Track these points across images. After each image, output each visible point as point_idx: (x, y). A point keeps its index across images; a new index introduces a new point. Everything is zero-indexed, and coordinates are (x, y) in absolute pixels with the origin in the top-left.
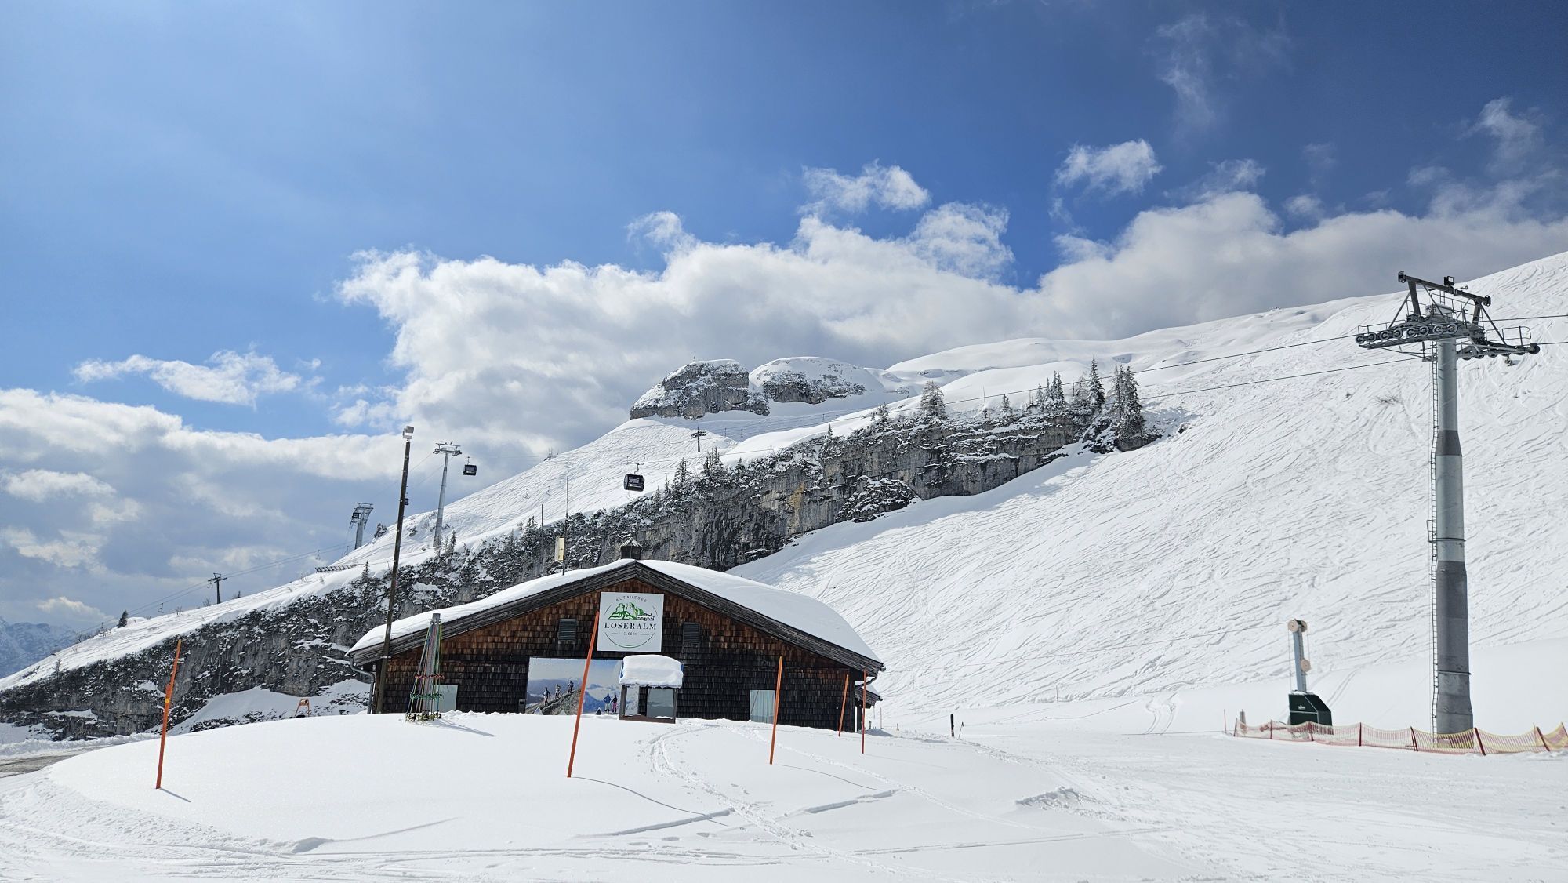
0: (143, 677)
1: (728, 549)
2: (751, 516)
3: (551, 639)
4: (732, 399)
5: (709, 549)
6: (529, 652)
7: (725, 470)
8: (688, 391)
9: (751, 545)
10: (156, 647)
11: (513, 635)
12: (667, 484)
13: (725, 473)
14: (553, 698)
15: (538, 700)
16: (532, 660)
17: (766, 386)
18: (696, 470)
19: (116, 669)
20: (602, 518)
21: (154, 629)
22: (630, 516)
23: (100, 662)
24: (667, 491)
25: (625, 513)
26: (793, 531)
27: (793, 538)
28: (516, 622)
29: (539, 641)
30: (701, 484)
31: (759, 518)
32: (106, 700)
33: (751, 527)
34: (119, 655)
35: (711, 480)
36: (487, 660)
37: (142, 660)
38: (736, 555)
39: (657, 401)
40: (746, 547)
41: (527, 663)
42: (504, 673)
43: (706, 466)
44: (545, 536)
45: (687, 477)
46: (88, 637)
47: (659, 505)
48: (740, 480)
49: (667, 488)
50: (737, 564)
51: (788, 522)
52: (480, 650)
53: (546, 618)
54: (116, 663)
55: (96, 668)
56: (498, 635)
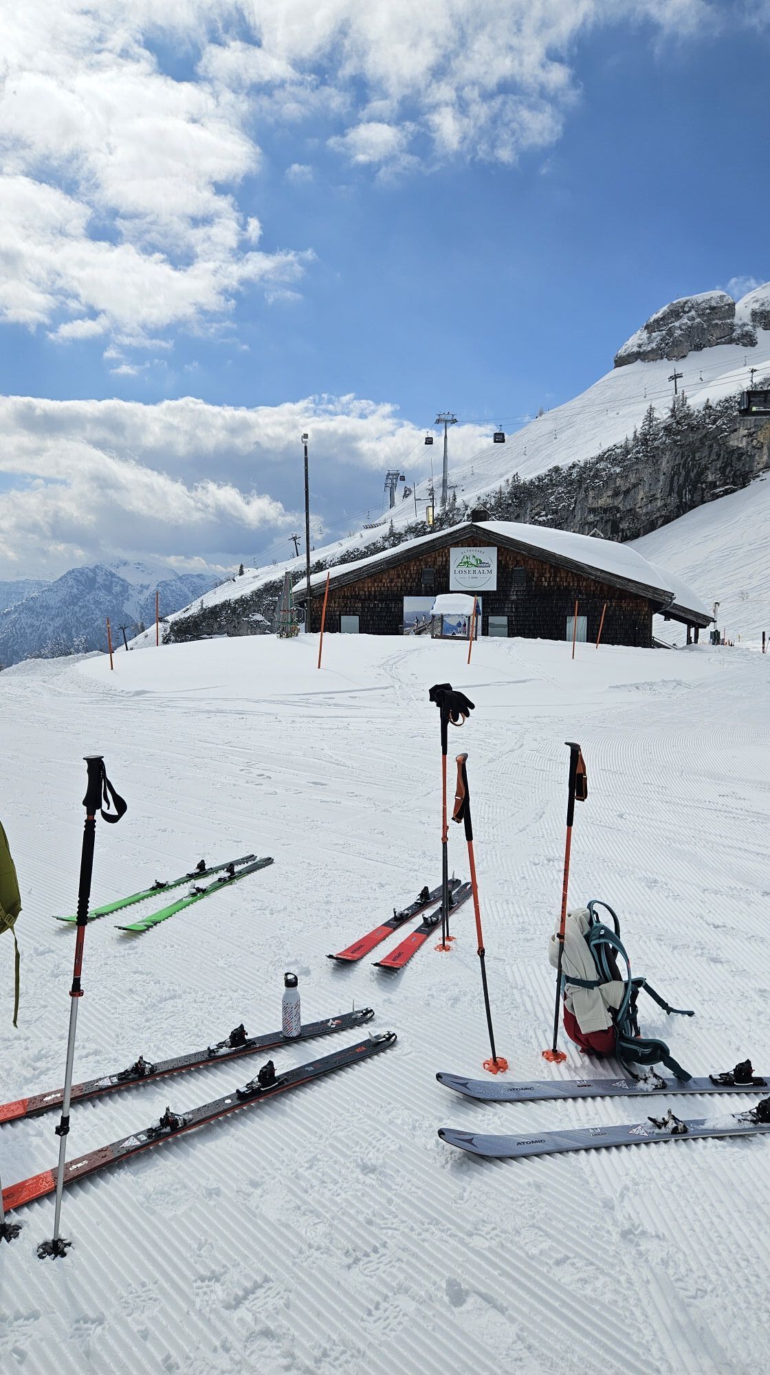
0: (254, 611)
1: (695, 488)
2: (718, 455)
3: (417, 583)
4: (717, 333)
5: (676, 490)
6: (403, 593)
7: (691, 412)
8: (670, 333)
9: (718, 483)
10: (259, 590)
11: (391, 582)
12: (635, 432)
13: (692, 415)
14: (421, 624)
15: (411, 625)
16: (406, 599)
17: (754, 314)
18: (663, 415)
19: (237, 606)
20: (576, 469)
21: (257, 577)
22: (601, 466)
23: (226, 601)
24: (635, 438)
25: (597, 463)
26: (761, 466)
27: (761, 473)
28: (392, 572)
29: (409, 584)
30: (667, 429)
31: (726, 456)
32: (234, 626)
33: (718, 466)
34: (237, 596)
35: (678, 423)
36: (375, 599)
37: (252, 599)
38: (703, 494)
39: (640, 346)
40: (714, 485)
41: (402, 601)
42: (388, 608)
43: (673, 410)
44: (528, 489)
45: (655, 423)
46: (222, 583)
47: (628, 452)
48: (707, 421)
49: (635, 436)
50: (704, 502)
51: (757, 458)
52: (370, 592)
53: (413, 569)
54: (236, 602)
55: (225, 605)
56: (381, 582)
